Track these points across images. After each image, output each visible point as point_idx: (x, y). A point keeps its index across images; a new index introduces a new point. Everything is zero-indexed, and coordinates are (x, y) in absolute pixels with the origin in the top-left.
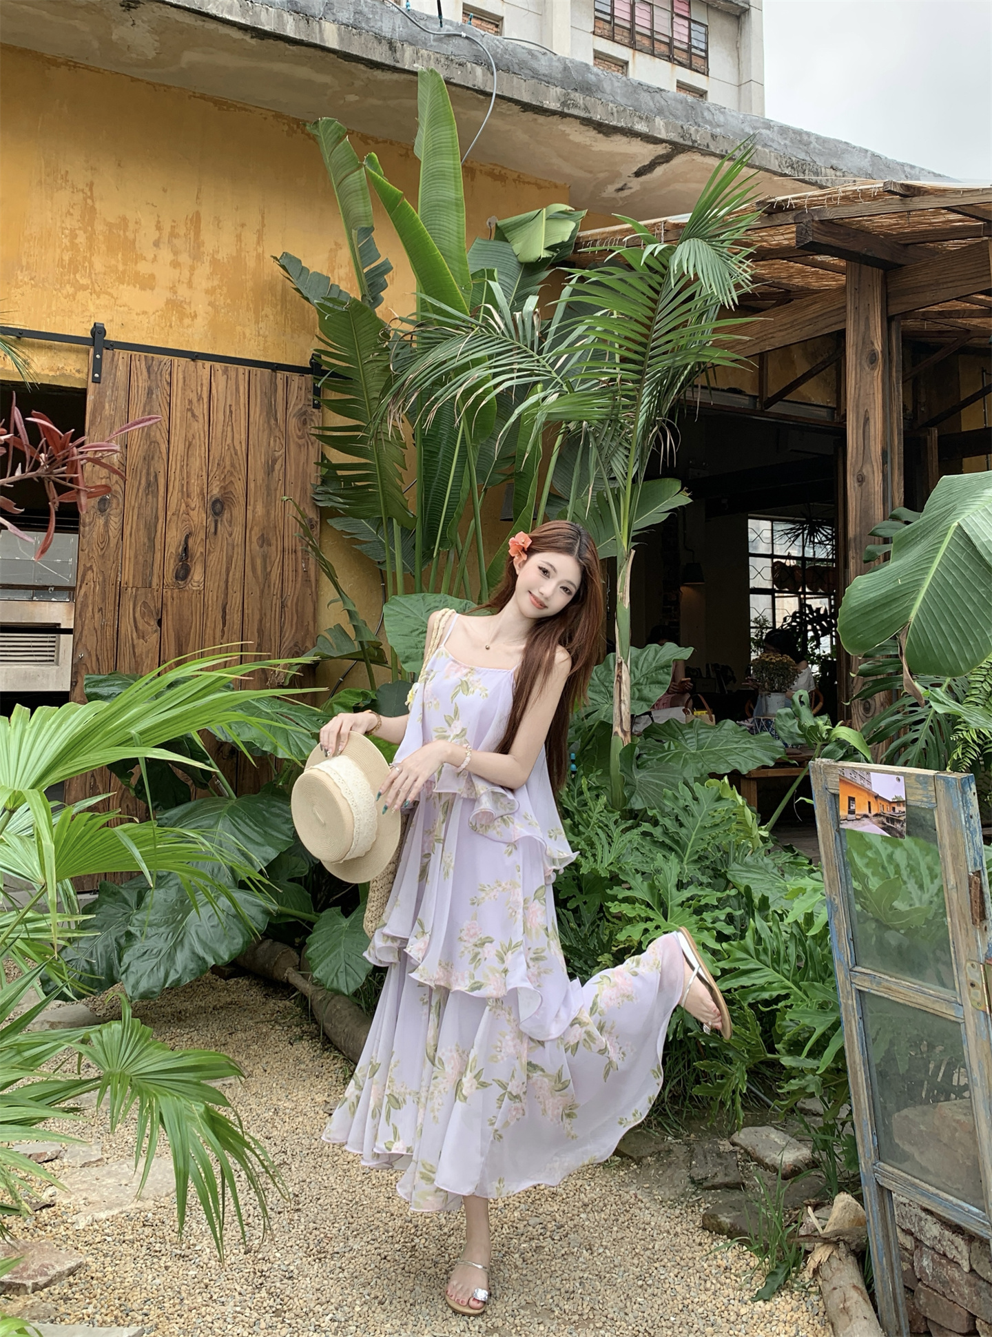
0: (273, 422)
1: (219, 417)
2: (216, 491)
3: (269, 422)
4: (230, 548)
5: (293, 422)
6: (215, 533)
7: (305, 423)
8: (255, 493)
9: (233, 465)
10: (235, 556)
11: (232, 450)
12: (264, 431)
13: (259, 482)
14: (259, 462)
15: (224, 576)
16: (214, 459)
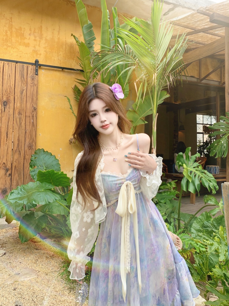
0: (23, 79)
1: (6, 77)
2: (5, 99)
3: (22, 80)
4: (9, 116)
5: (29, 79)
6: (4, 111)
7: (33, 79)
8: (17, 99)
9: (10, 91)
10: (11, 118)
11: (10, 87)
12: (20, 81)
13: (18, 96)
14: (18, 90)
15: (7, 124)
16: (4, 89)
